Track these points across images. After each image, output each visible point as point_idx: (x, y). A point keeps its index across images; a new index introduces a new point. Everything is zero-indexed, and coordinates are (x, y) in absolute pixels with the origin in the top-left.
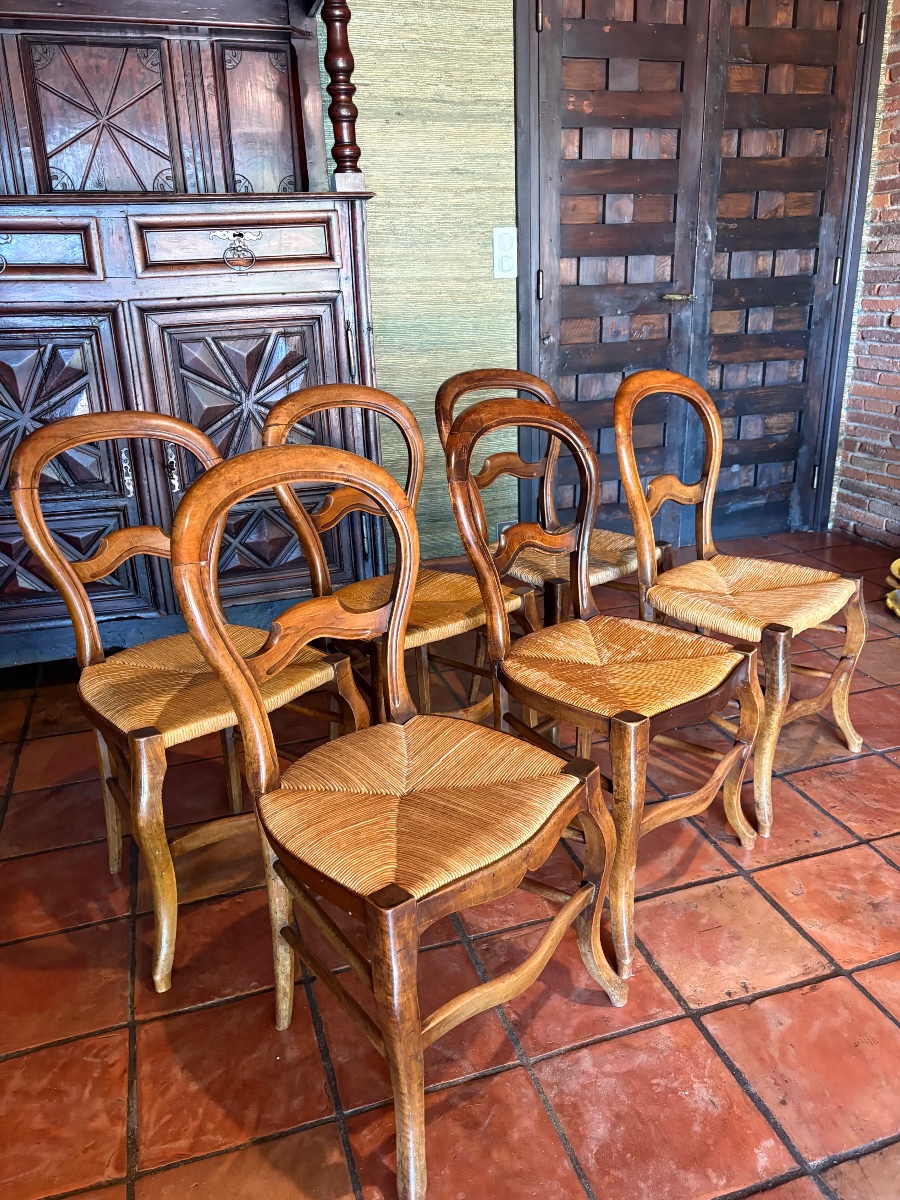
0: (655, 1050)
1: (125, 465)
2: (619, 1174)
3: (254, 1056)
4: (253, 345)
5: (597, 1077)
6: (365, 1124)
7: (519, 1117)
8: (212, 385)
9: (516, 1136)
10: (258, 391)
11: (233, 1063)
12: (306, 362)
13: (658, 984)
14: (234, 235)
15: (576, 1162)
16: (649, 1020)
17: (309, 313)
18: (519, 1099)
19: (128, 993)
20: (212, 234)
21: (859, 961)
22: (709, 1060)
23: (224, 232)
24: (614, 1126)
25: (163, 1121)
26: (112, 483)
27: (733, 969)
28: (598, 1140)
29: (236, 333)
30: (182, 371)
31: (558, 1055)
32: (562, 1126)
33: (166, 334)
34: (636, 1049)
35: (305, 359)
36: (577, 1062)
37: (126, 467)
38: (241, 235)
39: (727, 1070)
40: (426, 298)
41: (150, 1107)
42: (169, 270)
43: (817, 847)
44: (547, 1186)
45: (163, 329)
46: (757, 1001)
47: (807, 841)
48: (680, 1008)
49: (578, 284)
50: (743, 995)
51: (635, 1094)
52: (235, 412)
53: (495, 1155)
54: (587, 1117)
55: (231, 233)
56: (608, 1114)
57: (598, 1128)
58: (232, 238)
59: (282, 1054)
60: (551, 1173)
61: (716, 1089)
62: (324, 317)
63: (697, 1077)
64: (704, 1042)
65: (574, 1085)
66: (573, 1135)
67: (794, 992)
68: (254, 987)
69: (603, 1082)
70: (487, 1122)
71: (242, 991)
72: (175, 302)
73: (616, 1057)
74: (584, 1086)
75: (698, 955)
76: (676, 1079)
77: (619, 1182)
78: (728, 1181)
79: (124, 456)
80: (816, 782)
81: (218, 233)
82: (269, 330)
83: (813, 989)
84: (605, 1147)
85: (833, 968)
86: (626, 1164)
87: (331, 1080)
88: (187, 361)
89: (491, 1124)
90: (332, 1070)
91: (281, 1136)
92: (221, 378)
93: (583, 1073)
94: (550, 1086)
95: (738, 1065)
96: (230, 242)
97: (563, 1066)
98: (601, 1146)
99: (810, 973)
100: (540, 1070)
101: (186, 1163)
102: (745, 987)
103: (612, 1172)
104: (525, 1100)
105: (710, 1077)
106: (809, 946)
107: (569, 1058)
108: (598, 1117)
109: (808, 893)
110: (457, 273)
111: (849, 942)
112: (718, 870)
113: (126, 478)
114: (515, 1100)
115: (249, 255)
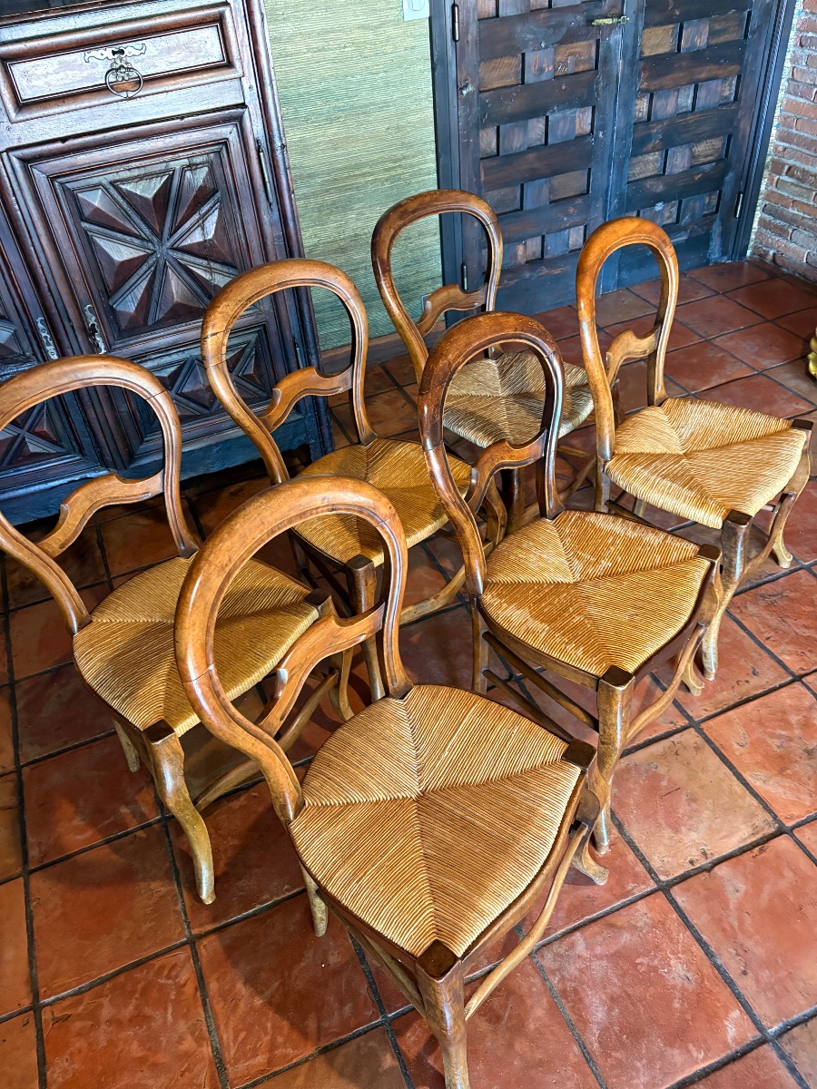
0: (635, 927)
1: (43, 335)
2: (617, 1055)
3: (303, 964)
4: (157, 184)
5: (590, 961)
6: (407, 1026)
7: (532, 1007)
8: (119, 235)
9: (532, 1026)
10: (171, 235)
11: (286, 974)
12: (218, 194)
13: (631, 857)
14: (114, 53)
15: (583, 1046)
16: (628, 897)
17: (214, 138)
18: (530, 990)
19: (179, 907)
20: (88, 55)
21: (798, 817)
22: (681, 935)
23: (101, 51)
24: (610, 1010)
25: (240, 1039)
26: (34, 354)
27: (694, 835)
28: (598, 1023)
29: (136, 173)
30: (84, 225)
31: (556, 939)
32: (568, 1012)
33: (56, 184)
34: (621, 928)
35: (217, 191)
36: (572, 946)
37: (46, 337)
38: (122, 52)
39: (697, 944)
40: (330, 54)
41: (226, 1025)
42: (45, 108)
43: (756, 688)
44: (563, 1072)
45: (52, 179)
46: (716, 868)
47: (747, 682)
48: (652, 881)
49: (497, 16)
50: (703, 862)
51: (623, 976)
52: (151, 262)
53: (518, 1046)
54: (587, 1001)
55: (109, 50)
56: (604, 997)
57: (598, 1013)
58: (111, 56)
59: (325, 961)
60: (566, 1059)
61: (689, 964)
62: (231, 139)
63: (672, 953)
64: (675, 915)
65: (572, 970)
66: (579, 1020)
67: (745, 855)
68: (288, 890)
69: (596, 965)
70: (507, 1015)
71: (278, 895)
72: (59, 145)
73: (604, 939)
74: (581, 971)
75: (662, 822)
76: (656, 957)
77: (620, 1064)
78: (706, 1054)
79: (40, 325)
80: (751, 609)
81: (94, 53)
82: (172, 164)
83: (762, 851)
84: (605, 1030)
85: (777, 825)
86: (623, 1045)
87: (372, 984)
88: (87, 212)
89: (510, 1017)
90: (370, 972)
91: (342, 1043)
92: (129, 226)
93: (579, 957)
94: (553, 972)
95: (705, 938)
96: (109, 63)
97: (561, 950)
98: (602, 1030)
99: (758, 833)
100: (543, 957)
101: (268, 1078)
102: (704, 854)
103: (613, 1054)
104: (534, 989)
105: (684, 952)
106: (755, 802)
107: (565, 943)
108: (596, 1000)
109: (751, 743)
110: (362, 20)
111: (790, 796)
112: (671, 723)
113: (48, 348)
114: (527, 990)
115: (134, 75)
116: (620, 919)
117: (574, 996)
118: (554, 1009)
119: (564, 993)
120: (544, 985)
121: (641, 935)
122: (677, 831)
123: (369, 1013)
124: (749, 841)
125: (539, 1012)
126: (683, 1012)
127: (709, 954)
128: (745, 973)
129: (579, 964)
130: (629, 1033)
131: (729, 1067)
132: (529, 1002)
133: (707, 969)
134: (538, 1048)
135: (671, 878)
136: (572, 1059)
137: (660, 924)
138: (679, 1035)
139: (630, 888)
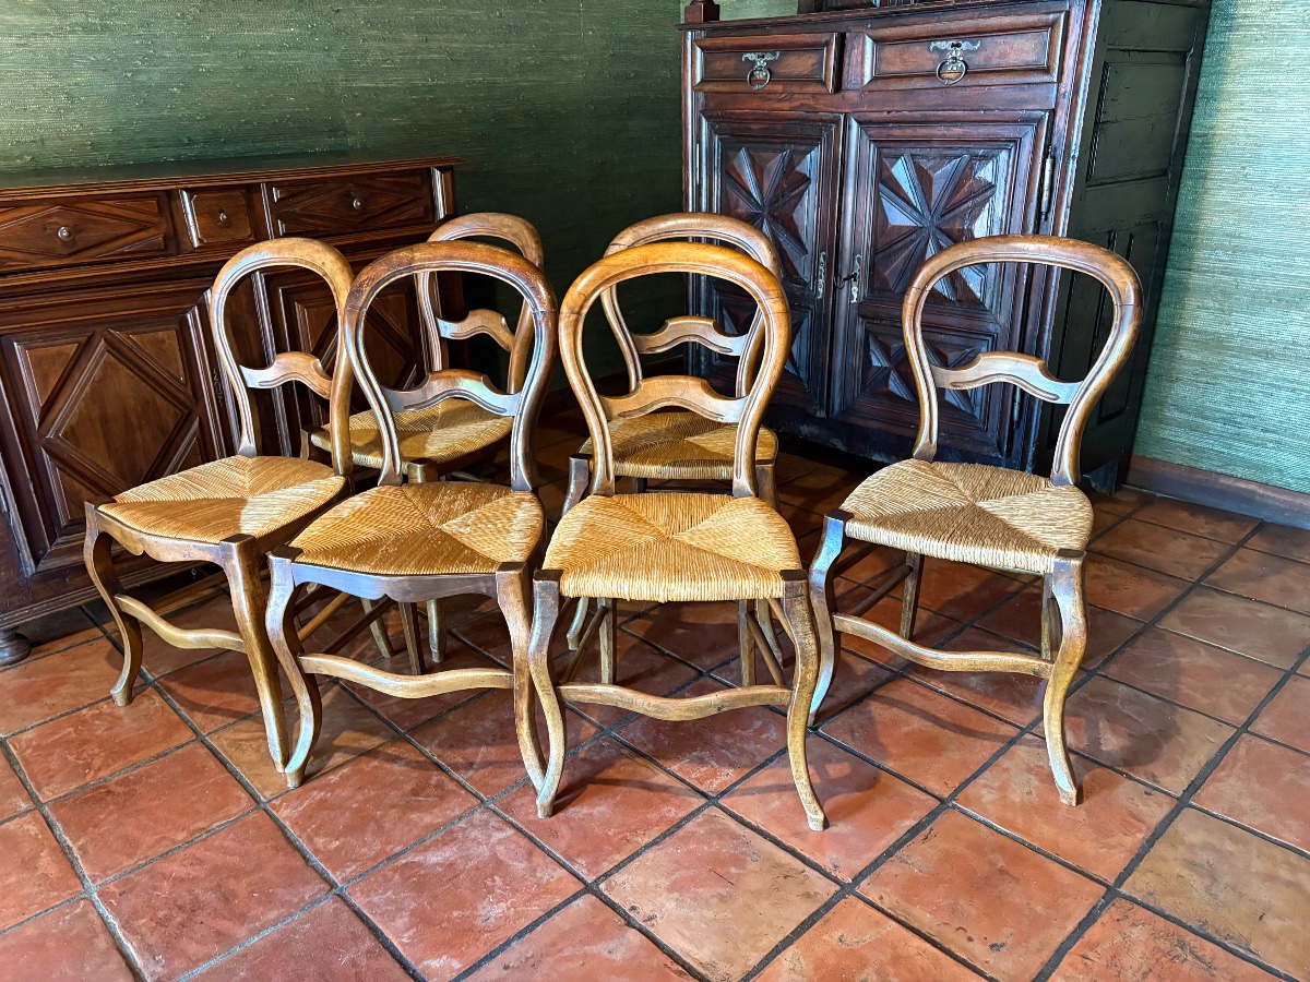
116: (539, 858)
117: (450, 838)
118: (434, 828)
119: (452, 832)
120: (455, 818)
121: (527, 877)
122: (670, 889)
123: (406, 724)
124: (688, 960)
125: (428, 819)
126: (449, 920)
127: (520, 935)
128: (506, 968)
129: (481, 838)
130: (419, 880)
131: (397, 965)
132: (435, 810)
133: (502, 936)
134: (395, 824)
135: (606, 893)
136: (388, 848)
137: (544, 889)
138: (421, 919)
139: (579, 861)
